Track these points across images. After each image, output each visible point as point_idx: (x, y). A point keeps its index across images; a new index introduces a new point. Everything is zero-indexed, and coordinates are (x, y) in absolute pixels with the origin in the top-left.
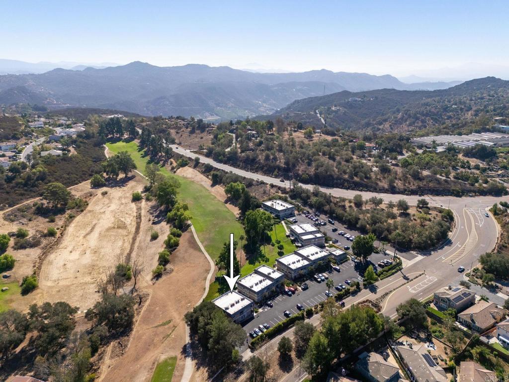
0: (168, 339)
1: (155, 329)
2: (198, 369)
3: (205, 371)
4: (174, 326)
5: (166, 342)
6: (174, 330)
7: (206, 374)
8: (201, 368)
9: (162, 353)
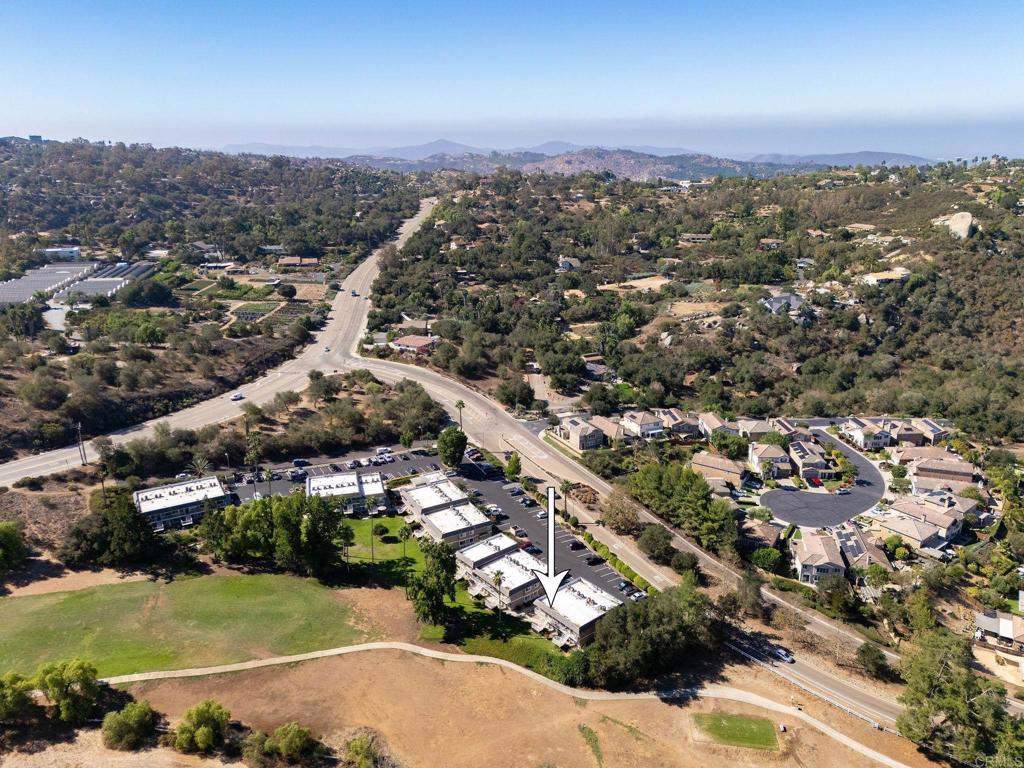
0: (641, 731)
1: (605, 757)
2: (724, 679)
3: (731, 668)
4: (603, 721)
5: (651, 734)
6: (615, 721)
7: (738, 667)
8: (723, 674)
9: (686, 738)
